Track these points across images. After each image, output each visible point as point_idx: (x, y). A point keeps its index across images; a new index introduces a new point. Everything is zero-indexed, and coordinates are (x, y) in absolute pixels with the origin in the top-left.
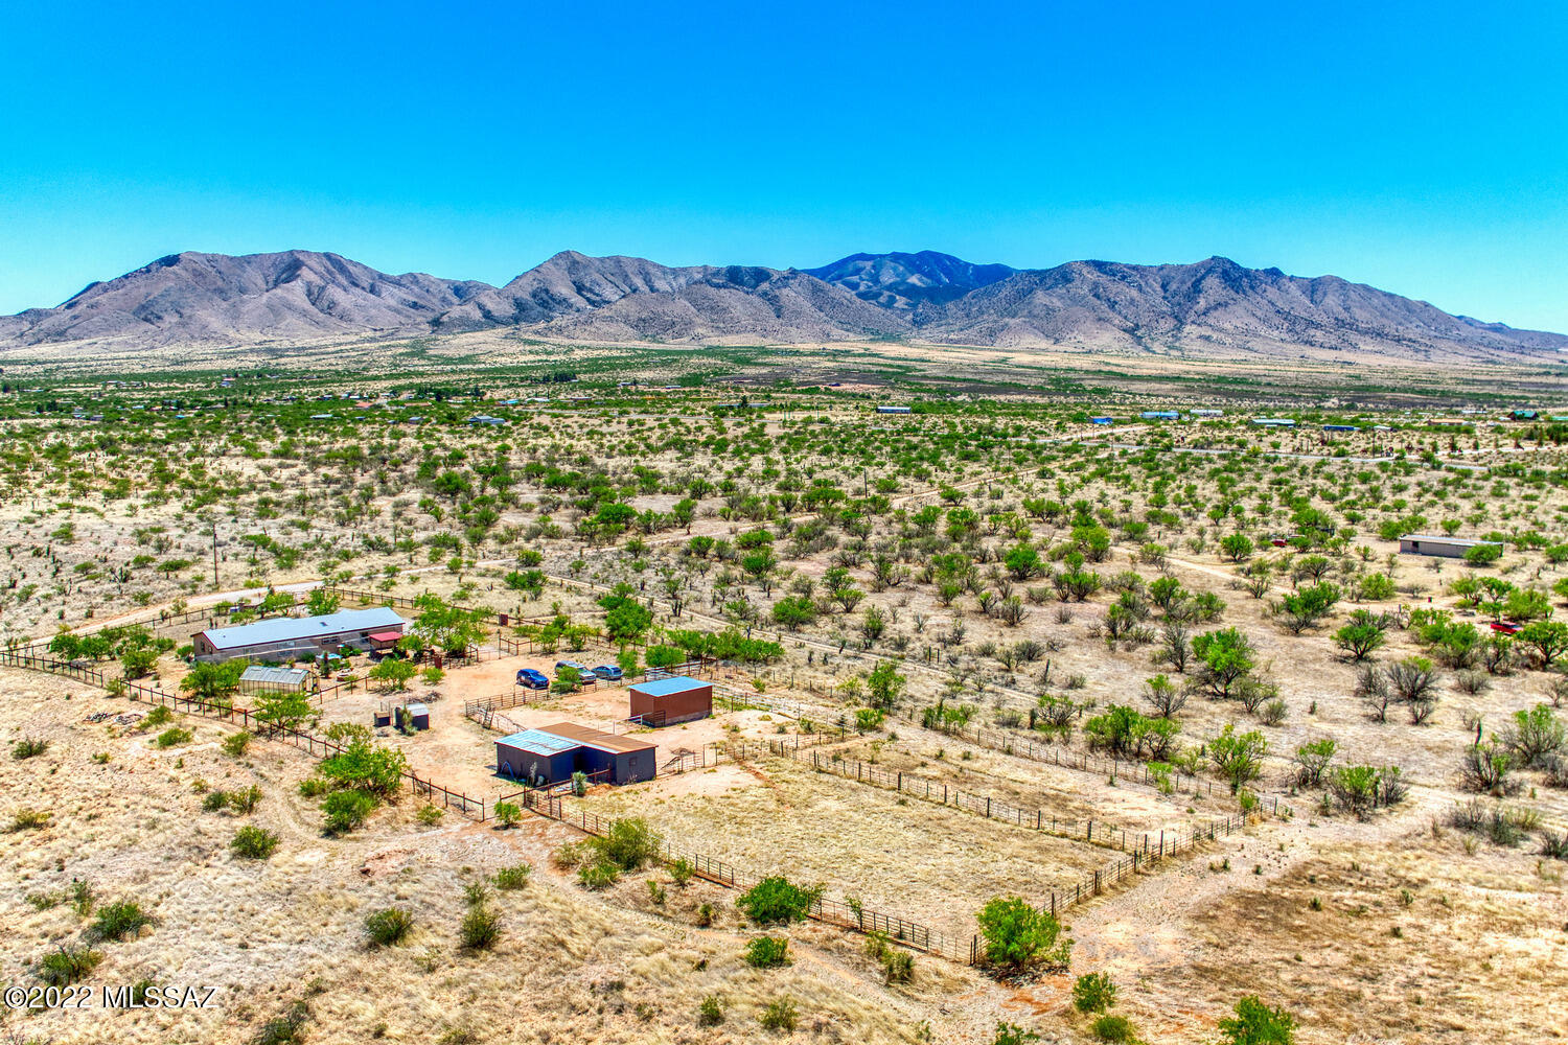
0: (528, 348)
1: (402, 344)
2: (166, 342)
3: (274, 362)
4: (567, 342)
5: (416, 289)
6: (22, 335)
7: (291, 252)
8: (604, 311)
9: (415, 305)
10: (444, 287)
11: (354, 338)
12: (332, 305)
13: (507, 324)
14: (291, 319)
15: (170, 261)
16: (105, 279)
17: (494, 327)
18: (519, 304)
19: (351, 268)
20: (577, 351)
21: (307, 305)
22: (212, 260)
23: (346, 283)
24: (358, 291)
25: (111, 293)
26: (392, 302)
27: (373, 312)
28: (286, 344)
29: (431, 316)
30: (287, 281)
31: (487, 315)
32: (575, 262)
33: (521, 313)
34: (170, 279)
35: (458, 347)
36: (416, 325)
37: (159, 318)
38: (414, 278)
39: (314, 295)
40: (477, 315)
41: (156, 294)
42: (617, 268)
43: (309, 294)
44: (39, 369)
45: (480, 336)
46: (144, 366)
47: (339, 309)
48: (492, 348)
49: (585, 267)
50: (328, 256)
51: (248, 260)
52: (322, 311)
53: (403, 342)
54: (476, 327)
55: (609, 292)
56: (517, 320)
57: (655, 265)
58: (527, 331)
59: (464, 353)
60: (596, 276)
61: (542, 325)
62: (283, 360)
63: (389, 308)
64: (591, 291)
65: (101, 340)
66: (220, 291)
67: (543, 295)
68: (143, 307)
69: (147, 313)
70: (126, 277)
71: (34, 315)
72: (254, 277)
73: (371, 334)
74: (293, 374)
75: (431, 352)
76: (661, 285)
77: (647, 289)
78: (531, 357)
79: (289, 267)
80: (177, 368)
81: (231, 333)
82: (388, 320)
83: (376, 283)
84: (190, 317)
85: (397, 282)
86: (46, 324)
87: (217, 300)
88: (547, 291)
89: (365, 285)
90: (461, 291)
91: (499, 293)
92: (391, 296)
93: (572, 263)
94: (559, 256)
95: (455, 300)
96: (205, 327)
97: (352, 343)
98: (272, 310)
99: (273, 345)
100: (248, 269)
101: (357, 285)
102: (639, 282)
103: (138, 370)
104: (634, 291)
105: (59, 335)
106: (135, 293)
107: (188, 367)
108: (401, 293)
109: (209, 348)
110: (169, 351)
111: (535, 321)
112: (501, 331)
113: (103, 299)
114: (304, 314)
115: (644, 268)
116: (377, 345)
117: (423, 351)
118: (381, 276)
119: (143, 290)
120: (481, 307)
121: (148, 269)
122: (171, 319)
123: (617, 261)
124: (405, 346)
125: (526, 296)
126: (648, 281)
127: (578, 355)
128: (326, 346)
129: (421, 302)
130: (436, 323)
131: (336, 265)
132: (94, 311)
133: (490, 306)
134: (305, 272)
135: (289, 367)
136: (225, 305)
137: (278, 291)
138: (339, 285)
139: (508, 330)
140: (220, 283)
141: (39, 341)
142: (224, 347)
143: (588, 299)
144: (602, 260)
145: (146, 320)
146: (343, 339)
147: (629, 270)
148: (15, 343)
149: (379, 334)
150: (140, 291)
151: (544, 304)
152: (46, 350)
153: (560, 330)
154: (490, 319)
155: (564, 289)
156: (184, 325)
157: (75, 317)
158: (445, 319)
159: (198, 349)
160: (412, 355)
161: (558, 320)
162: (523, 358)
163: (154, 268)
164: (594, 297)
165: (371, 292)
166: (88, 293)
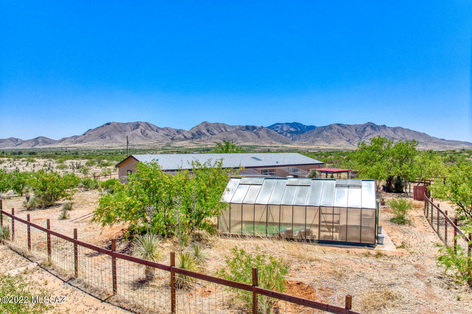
0: (196, 145)
1: (164, 144)
2: (107, 143)
3: (133, 147)
4: (206, 144)
5: (167, 131)
6: (72, 142)
7: (137, 122)
8: (215, 136)
9: (167, 135)
10: (174, 130)
11: (152, 143)
12: (147, 135)
13: (190, 139)
14: (137, 138)
15: (108, 124)
16: (93, 128)
17: (187, 140)
18: (193, 134)
19: (152, 126)
20: (208, 146)
21: (141, 135)
22: (118, 124)
23: (150, 129)
24: (153, 131)
25: (94, 132)
26: (162, 134)
27: (157, 136)
28: (136, 144)
29: (171, 137)
30: (136, 129)
31: (185, 137)
32: (207, 124)
33: (193, 137)
34: (108, 128)
35: (178, 144)
36: (167, 139)
37: (105, 138)
38: (167, 128)
39: (143, 132)
40: (183, 137)
41: (105, 132)
42: (218, 126)
43: (141, 132)
44: (76, 149)
45: (183, 142)
46: (101, 148)
47: (149, 135)
48: (187, 145)
49: (209, 125)
50: (146, 123)
51: (127, 124)
52: (144, 136)
53: (164, 143)
54: (182, 140)
55: (216, 132)
56: (192, 138)
57: (227, 125)
58: (195, 141)
59: (180, 146)
60: (212, 128)
61: (199, 140)
62: (135, 147)
63: (161, 135)
64: (211, 131)
65: (91, 143)
66: (120, 131)
67: (199, 132)
68: (101, 135)
69: (102, 136)
70: (98, 128)
71: (75, 137)
72: (128, 128)
73: (156, 142)
74: (138, 150)
75: (172, 146)
76: (228, 130)
77: (225, 131)
78: (197, 147)
79: (137, 125)
80: (109, 148)
81: (122, 141)
82: (161, 138)
83: (158, 130)
84: (113, 137)
85: (163, 129)
86: (78, 139)
87: (119, 133)
88: (200, 131)
89: (155, 130)
90: (178, 132)
91: (188, 132)
92: (161, 133)
93: (206, 124)
94: (203, 123)
95: (177, 134)
96: (116, 140)
97: (152, 144)
98: (133, 136)
99: (133, 144)
100: (127, 126)
101: (153, 130)
102: (223, 129)
103: (100, 149)
104: (222, 131)
105: (81, 142)
106: (100, 131)
107: (112, 148)
108: (164, 132)
109: (117, 144)
110: (107, 145)
111: (197, 139)
112: (189, 141)
113: (92, 133)
114: (140, 137)
115: (224, 126)
116: (158, 144)
117: (170, 145)
118: (159, 128)
119: (102, 131)
120: (183, 135)
121: (103, 126)
122: (108, 138)
123: (217, 124)
124: (165, 144)
125: (194, 132)
126: (225, 129)
127: (209, 146)
128: (146, 144)
129: (168, 134)
130: (172, 139)
131: (148, 125)
132: (89, 136)
133: (186, 135)
134: (140, 127)
135: (137, 148)
136: (121, 134)
137: (134, 131)
138: (149, 130)
139: (191, 141)
140: (120, 129)
141: (76, 143)
142: (120, 144)
143: (210, 133)
144: (214, 124)
145: (102, 138)
146: (149, 143)
147: (221, 126)
148: (70, 143)
149: (158, 142)
150: (101, 131)
151: (199, 135)
152: (78, 145)
153: (203, 141)
154: (186, 138)
155: (204, 131)
156: (111, 139)
157: (85, 137)
158: (175, 138)
159: (114, 144)
160: (167, 146)
161: (203, 139)
162: (195, 147)
163: (104, 126)
164: (212, 133)
165: (156, 132)
166: (88, 132)
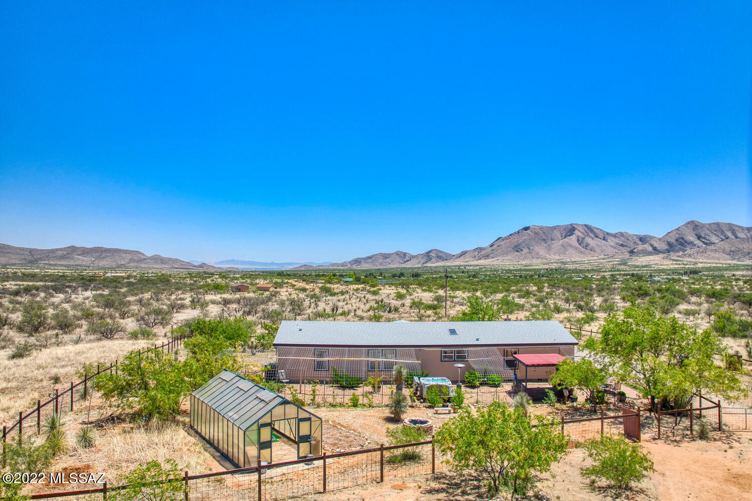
0: (674, 262)
2: (524, 259)
3: (563, 266)
4: (694, 260)
5: (623, 239)
6: (475, 256)
7: (571, 224)
8: (712, 247)
9: (622, 245)
10: (635, 237)
11: (596, 258)
12: (587, 245)
13: (664, 253)
14: (570, 250)
15: (526, 229)
16: (503, 236)
17: (658, 254)
18: (669, 244)
19: (595, 230)
20: (699, 264)
21: (577, 245)
22: (541, 228)
23: (593, 236)
24: (598, 239)
25: (505, 241)
26: (613, 244)
27: (605, 248)
28: (568, 260)
29: (629, 249)
30: (570, 236)
31: (655, 249)
32: (696, 226)
33: (671, 248)
34: (526, 236)
35: (641, 262)
36: (623, 253)
37: (522, 250)
38: (622, 234)
39: (580, 241)
40: (650, 249)
41: (521, 241)
42: (718, 228)
43: (578, 240)
44: (478, 268)
45: (652, 257)
46: (514, 267)
47: (590, 246)
48: (657, 262)
49: (701, 228)
50: (586, 226)
51: (555, 228)
52: (583, 247)
53: (616, 260)
54: (650, 254)
55: (714, 239)
56: (668, 251)
57: (737, 226)
58: (673, 256)
59: (644, 264)
60: (707, 232)
61: (681, 253)
62: (566, 266)
63: (611, 246)
64: (705, 238)
65: (500, 258)
66: (544, 240)
67: (681, 240)
68: (516, 246)
69: (517, 248)
70: (511, 235)
71: (479, 249)
72: (557, 234)
73: (603, 257)
74: (570, 270)
75: (629, 264)
76: (741, 235)
77: (734, 237)
78: (677, 266)
79: (570, 230)
80: (525, 268)
81: (548, 256)
82: (610, 251)
83: (605, 236)
84: (533, 250)
85: (615, 236)
86: (483, 252)
87: (543, 243)
88: (683, 239)
89: (601, 237)
90: (643, 239)
91: (660, 239)
92: (612, 241)
93: (695, 226)
94: (689, 223)
95: (640, 243)
96: (538, 253)
97: (595, 260)
98: (563, 247)
99: (563, 260)
100: (555, 231)
101: (598, 237)
102: (729, 234)
103: (512, 268)
104: (727, 238)
105: (487, 256)
106: (513, 241)
107: (530, 268)
108: (617, 240)
109: (539, 261)
110: (524, 263)
111: (677, 251)
112: (661, 255)
113: (502, 243)
114: (576, 248)
115: (732, 228)
116: (606, 261)
117: (626, 263)
118: (608, 234)
119: (516, 240)
120: (652, 245)
121: (518, 232)
122: (525, 251)
123: (718, 224)
124: (618, 261)
125: (672, 241)
126: (734, 234)
127: (700, 265)
128: (584, 261)
129: (624, 244)
130: (632, 252)
131: (589, 229)
132: (499, 248)
133: (656, 245)
134: (576, 232)
135: (569, 268)
136: (545, 245)
137: (566, 240)
138: (590, 237)
139: (665, 255)
140: (544, 237)
141: (480, 259)
142: (544, 261)
143: (703, 242)
144: (710, 224)
145: (517, 251)
146: (591, 258)
147: (724, 229)
148: (472, 259)
149: (606, 257)
150: (515, 240)
151: (682, 244)
152: (482, 262)
153: (690, 256)
154: (656, 251)
155: (691, 238)
156: (530, 253)
157: (493, 250)
158: (635, 250)
159: (534, 261)
160: (621, 264)
161: (689, 251)
162: (672, 266)
163: (520, 232)
164: (706, 241)
165: (603, 240)
166: (498, 241)
